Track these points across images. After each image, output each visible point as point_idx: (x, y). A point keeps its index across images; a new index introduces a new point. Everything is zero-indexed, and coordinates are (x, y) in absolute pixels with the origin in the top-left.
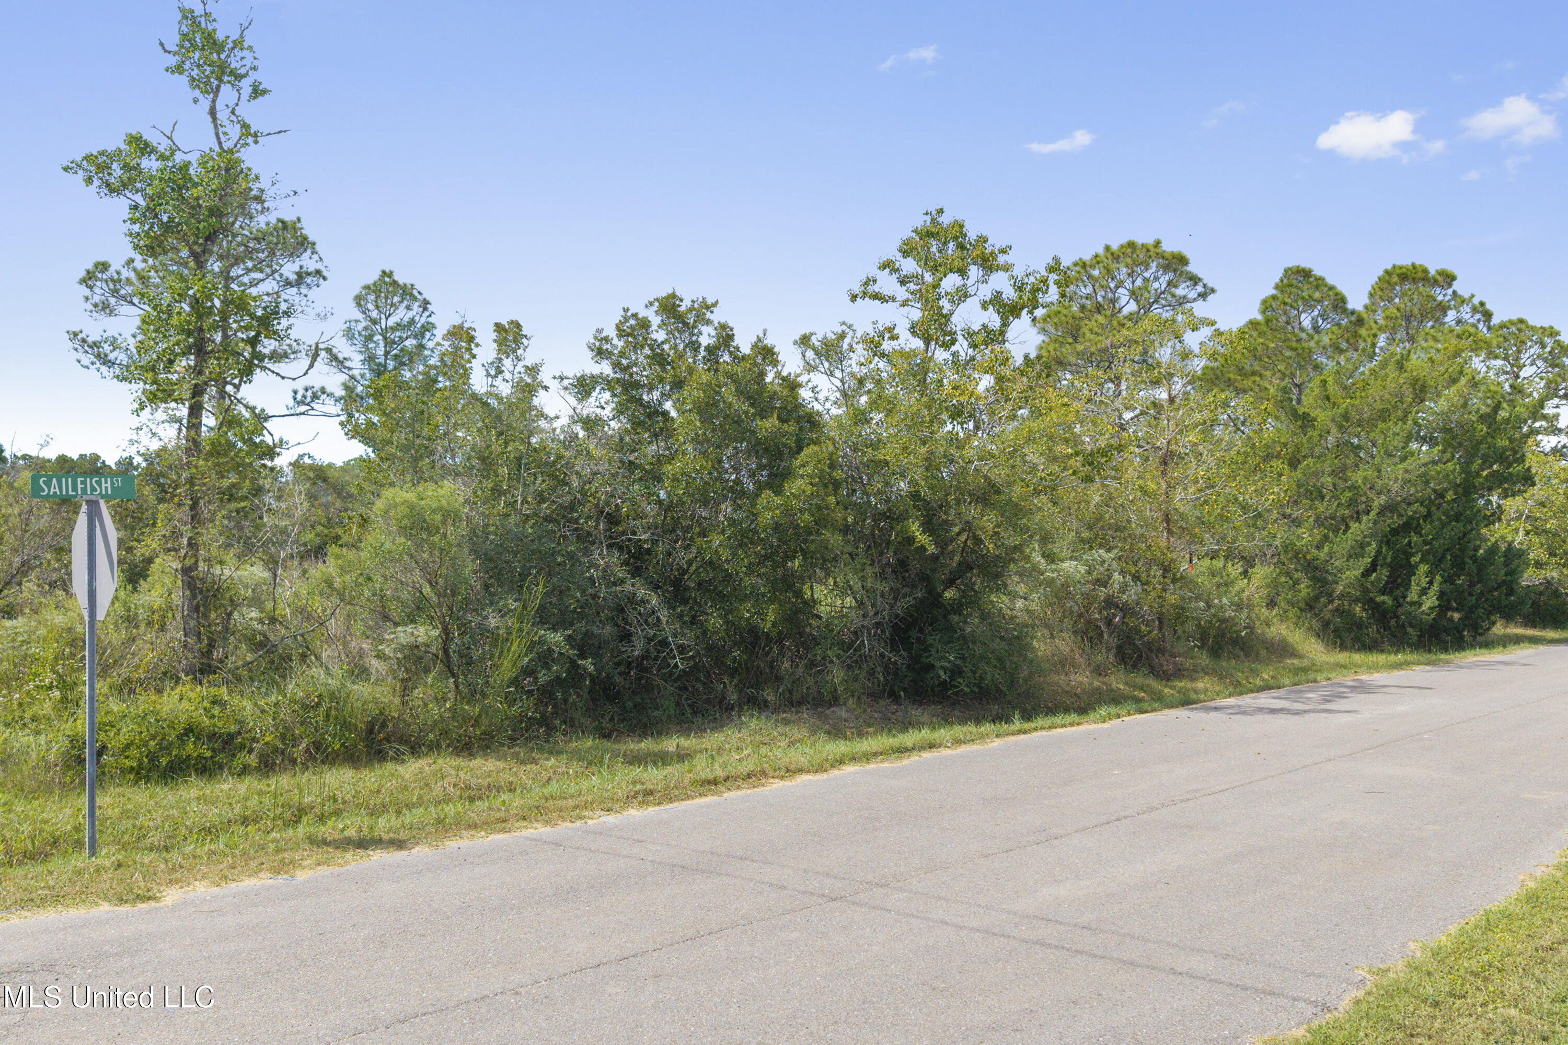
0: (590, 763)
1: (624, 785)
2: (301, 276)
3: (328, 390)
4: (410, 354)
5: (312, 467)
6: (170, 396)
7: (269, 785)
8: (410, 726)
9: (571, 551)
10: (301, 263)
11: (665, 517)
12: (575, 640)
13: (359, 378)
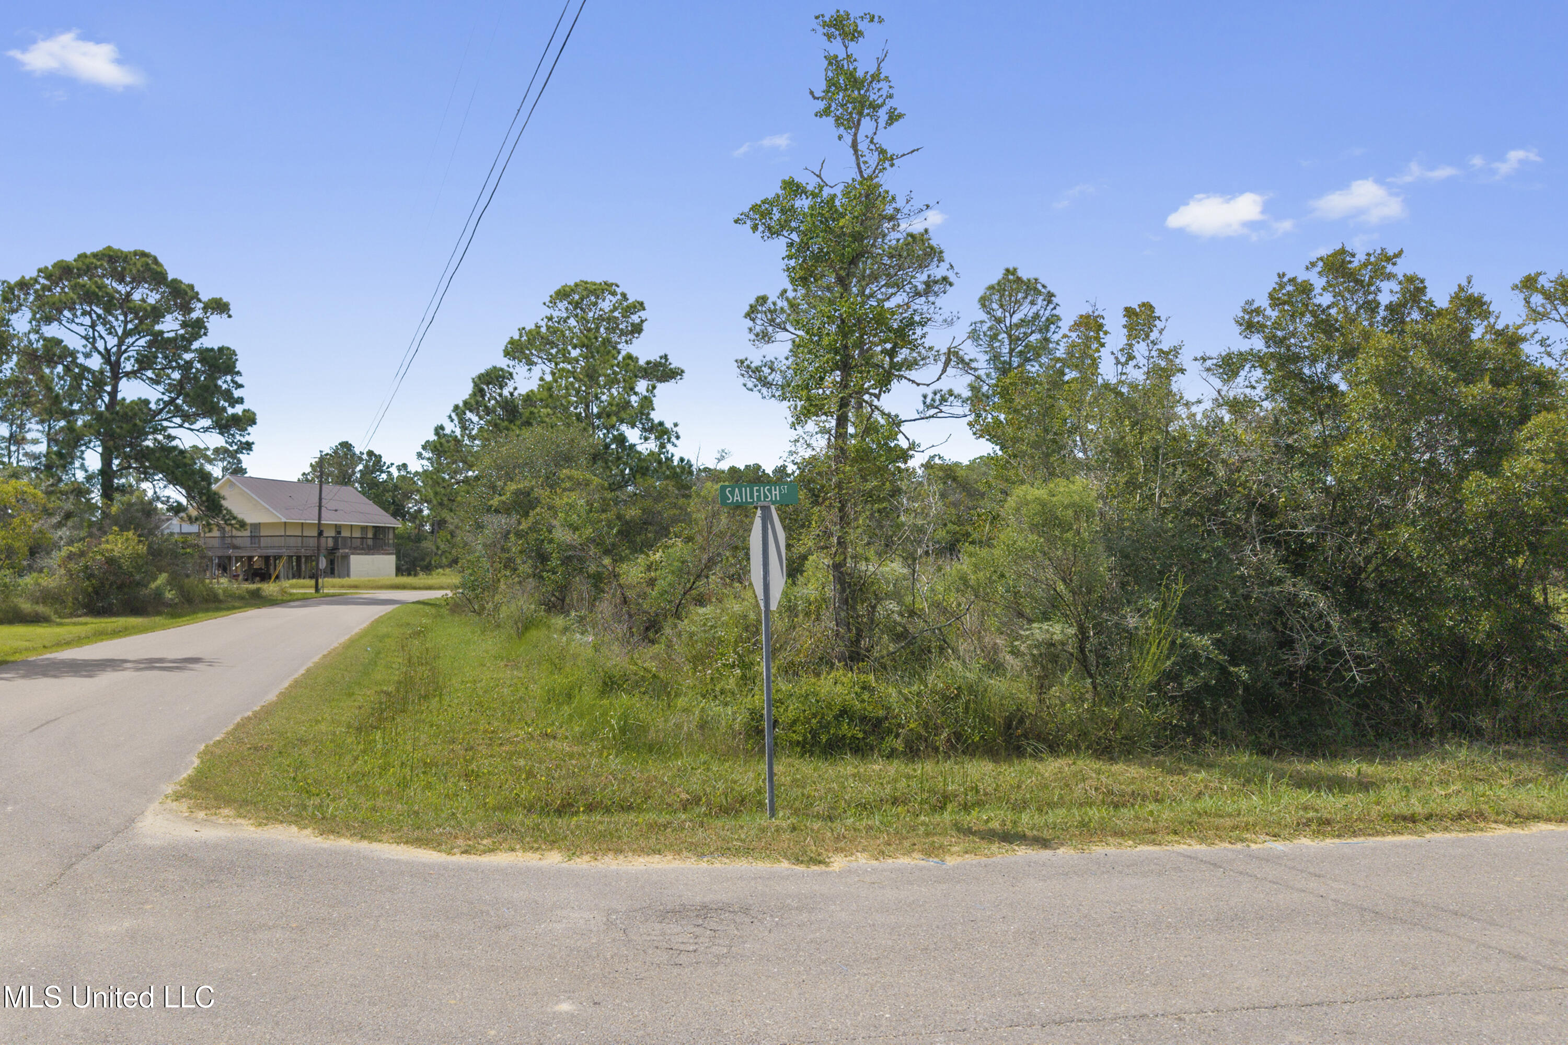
0: (1248, 781)
1: (1292, 809)
2: (928, 285)
3: (956, 392)
4: (1034, 349)
5: (941, 467)
6: (821, 409)
7: (915, 770)
8: (1047, 724)
9: (1218, 547)
10: (929, 272)
11: (1334, 507)
12: (1224, 644)
13: (984, 377)
